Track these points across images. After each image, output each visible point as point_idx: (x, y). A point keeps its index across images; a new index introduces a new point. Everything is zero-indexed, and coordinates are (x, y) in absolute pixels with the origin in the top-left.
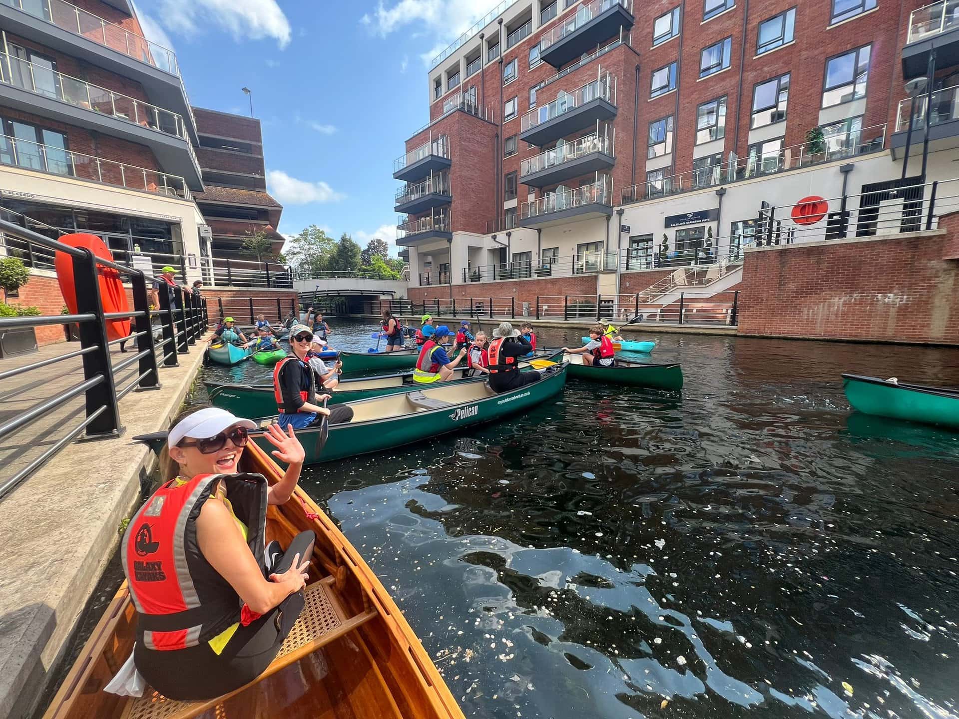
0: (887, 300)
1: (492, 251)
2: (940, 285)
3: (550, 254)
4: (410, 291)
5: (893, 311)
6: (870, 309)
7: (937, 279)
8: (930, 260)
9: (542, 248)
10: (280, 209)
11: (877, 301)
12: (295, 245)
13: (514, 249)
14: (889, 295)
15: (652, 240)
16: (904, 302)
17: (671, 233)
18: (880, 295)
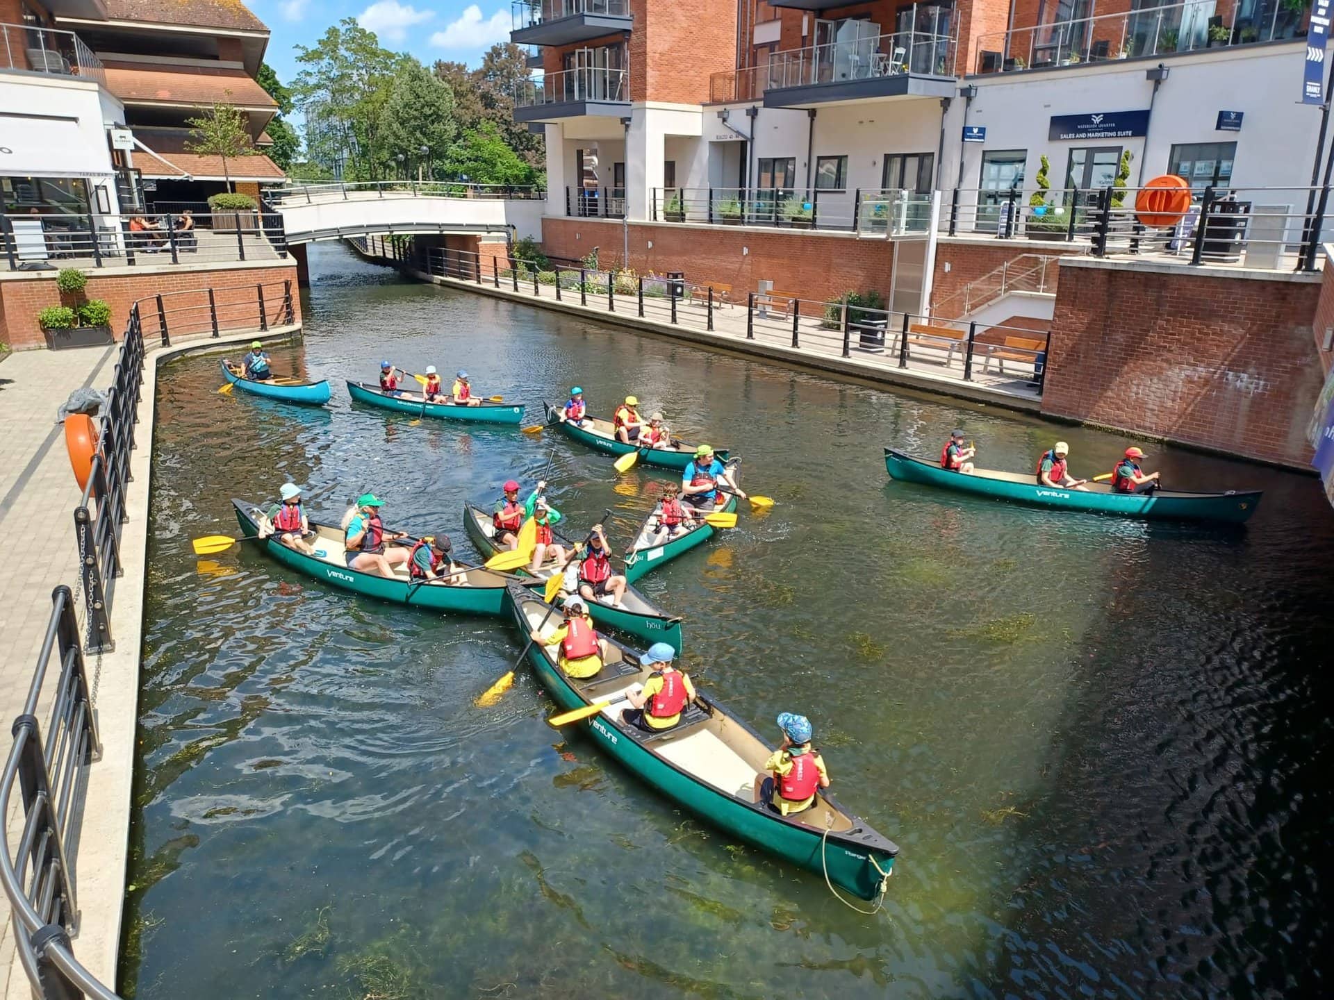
0: (1238, 383)
1: (720, 147)
2: (1308, 370)
3: (831, 166)
4: (546, 223)
5: (1245, 403)
6: (1216, 396)
7: (1304, 358)
8: (1299, 324)
9: (817, 153)
10: (266, 36)
11: (1227, 384)
12: (309, 67)
13: (762, 150)
14: (1242, 375)
15: (1023, 161)
16: (1260, 391)
17: (1058, 153)
18: (1231, 373)
